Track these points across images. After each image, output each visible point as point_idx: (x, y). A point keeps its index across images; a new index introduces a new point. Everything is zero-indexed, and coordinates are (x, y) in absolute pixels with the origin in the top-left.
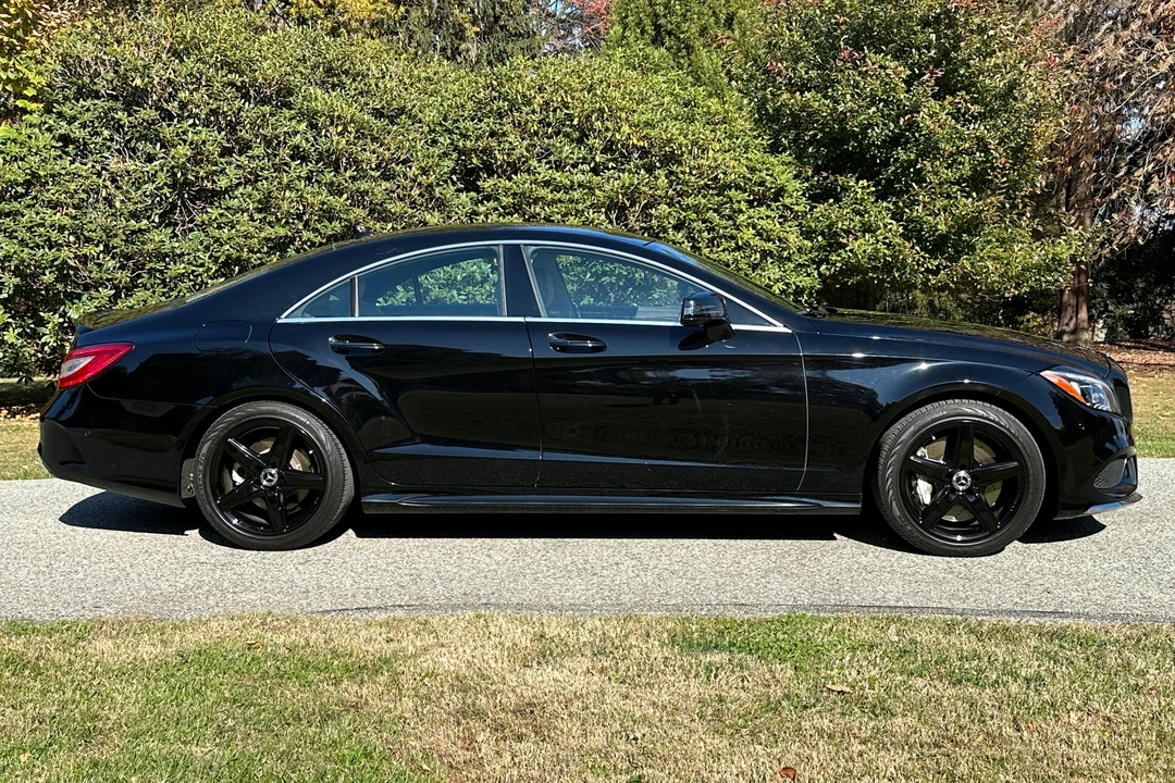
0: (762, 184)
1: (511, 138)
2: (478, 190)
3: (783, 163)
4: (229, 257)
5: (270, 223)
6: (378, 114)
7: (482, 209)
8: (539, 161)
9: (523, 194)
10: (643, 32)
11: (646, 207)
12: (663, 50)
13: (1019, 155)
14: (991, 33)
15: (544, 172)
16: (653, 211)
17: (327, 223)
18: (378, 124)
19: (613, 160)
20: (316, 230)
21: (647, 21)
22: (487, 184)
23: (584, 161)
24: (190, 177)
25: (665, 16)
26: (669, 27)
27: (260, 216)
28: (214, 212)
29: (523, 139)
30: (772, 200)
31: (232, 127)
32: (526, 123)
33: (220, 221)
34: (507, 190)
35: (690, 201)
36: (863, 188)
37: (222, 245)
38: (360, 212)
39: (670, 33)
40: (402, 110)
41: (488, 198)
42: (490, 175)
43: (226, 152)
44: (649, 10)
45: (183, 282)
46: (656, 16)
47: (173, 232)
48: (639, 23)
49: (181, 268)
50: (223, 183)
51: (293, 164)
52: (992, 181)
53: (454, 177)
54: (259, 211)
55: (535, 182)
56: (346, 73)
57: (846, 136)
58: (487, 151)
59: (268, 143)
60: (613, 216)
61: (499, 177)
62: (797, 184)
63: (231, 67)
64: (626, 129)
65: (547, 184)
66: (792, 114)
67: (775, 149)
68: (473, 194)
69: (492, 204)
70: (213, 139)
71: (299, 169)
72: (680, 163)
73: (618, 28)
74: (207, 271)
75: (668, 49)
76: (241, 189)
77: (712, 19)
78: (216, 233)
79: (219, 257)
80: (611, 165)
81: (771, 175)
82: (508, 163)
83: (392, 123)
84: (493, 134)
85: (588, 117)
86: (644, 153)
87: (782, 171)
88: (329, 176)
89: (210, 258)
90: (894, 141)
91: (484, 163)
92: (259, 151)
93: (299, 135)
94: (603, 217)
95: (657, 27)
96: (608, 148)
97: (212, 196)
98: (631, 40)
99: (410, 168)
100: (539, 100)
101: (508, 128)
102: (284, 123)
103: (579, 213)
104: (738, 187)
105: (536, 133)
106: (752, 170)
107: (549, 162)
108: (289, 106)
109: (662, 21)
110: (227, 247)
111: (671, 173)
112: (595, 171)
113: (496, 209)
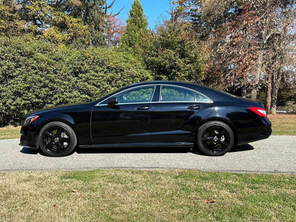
0: (143, 76)
1: (86, 65)
2: (78, 77)
3: (148, 72)
4: (15, 91)
5: (26, 83)
6: (54, 59)
7: (79, 81)
8: (92, 70)
9: (88, 78)
10: (127, 44)
11: (116, 81)
12: (131, 48)
13: (198, 71)
14: (192, 45)
15: (93, 73)
16: (117, 82)
17: (39, 84)
18: (54, 62)
19: (109, 71)
20: (37, 85)
21: (128, 42)
22: (80, 75)
23: (103, 71)
24: (7, 73)
25: (131, 41)
26: (132, 43)
27: (24, 82)
28: (12, 81)
29: (88, 66)
30: (146, 80)
31: (18, 62)
32: (89, 62)
33: (14, 83)
34: (84, 77)
35: (125, 80)
36: (165, 78)
37: (14, 88)
38: (47, 81)
39: (133, 44)
40: (60, 59)
41: (80, 78)
42: (81, 73)
43: (16, 67)
44: (128, 39)
45: (5, 97)
46: (130, 41)
47: (3, 85)
48: (126, 42)
49: (5, 94)
50: (15, 74)
51: (32, 70)
52: (192, 77)
53: (73, 74)
54: (24, 81)
55: (91, 75)
56: (47, 50)
57: (161, 67)
58: (80, 68)
59: (26, 65)
60: (108, 83)
61: (83, 74)
62: (151, 76)
63: (18, 49)
64: (111, 63)
65: (93, 75)
66: (151, 62)
67: (147, 69)
68: (77, 78)
69: (81, 80)
70: (12, 64)
71: (33, 71)
72: (124, 72)
73: (121, 43)
74: (10, 95)
75: (132, 48)
76: (19, 76)
77: (142, 42)
78: (13, 86)
79: (13, 91)
80: (108, 71)
81: (145, 75)
82: (85, 71)
83: (57, 61)
84: (82, 64)
85: (103, 61)
86: (115, 69)
87: (148, 74)
88: (40, 73)
89: (11, 91)
90: (172, 67)
91: (79, 70)
92: (24, 67)
93: (34, 64)
94: (106, 83)
95: (130, 43)
96: (108, 68)
97: (12, 77)
98: (124, 46)
99: (61, 71)
100: (92, 57)
101: (85, 63)
102: (30, 61)
103: (100, 82)
104: (137, 77)
105: (92, 64)
106: (141, 73)
107: (94, 71)
108: (32, 57)
109: (131, 42)
110: (15, 89)
111: (122, 74)
112: (105, 73)
113: (82, 81)
